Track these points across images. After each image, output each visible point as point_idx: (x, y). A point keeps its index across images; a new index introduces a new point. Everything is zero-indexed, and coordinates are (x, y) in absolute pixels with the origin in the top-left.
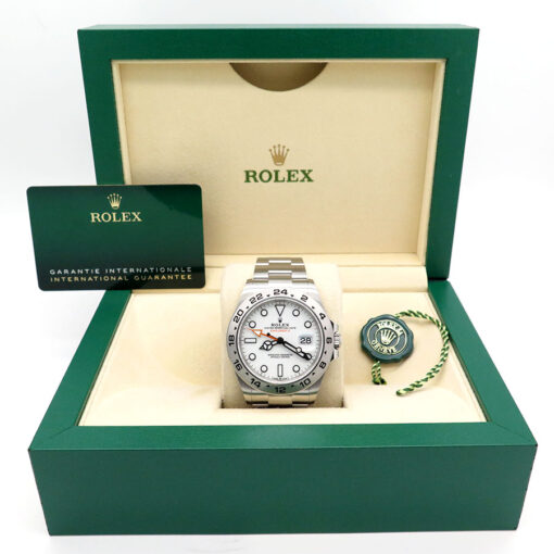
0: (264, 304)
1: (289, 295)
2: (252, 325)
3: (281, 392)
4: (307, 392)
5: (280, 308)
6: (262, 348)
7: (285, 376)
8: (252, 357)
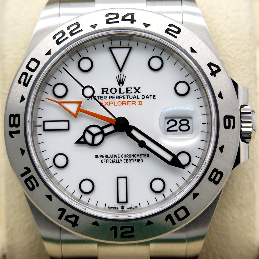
0: (86, 47)
1: (138, 25)
2: (60, 91)
3: (124, 237)
4: (182, 236)
5: (120, 54)
6: (81, 141)
7: (133, 202)
8: (60, 160)
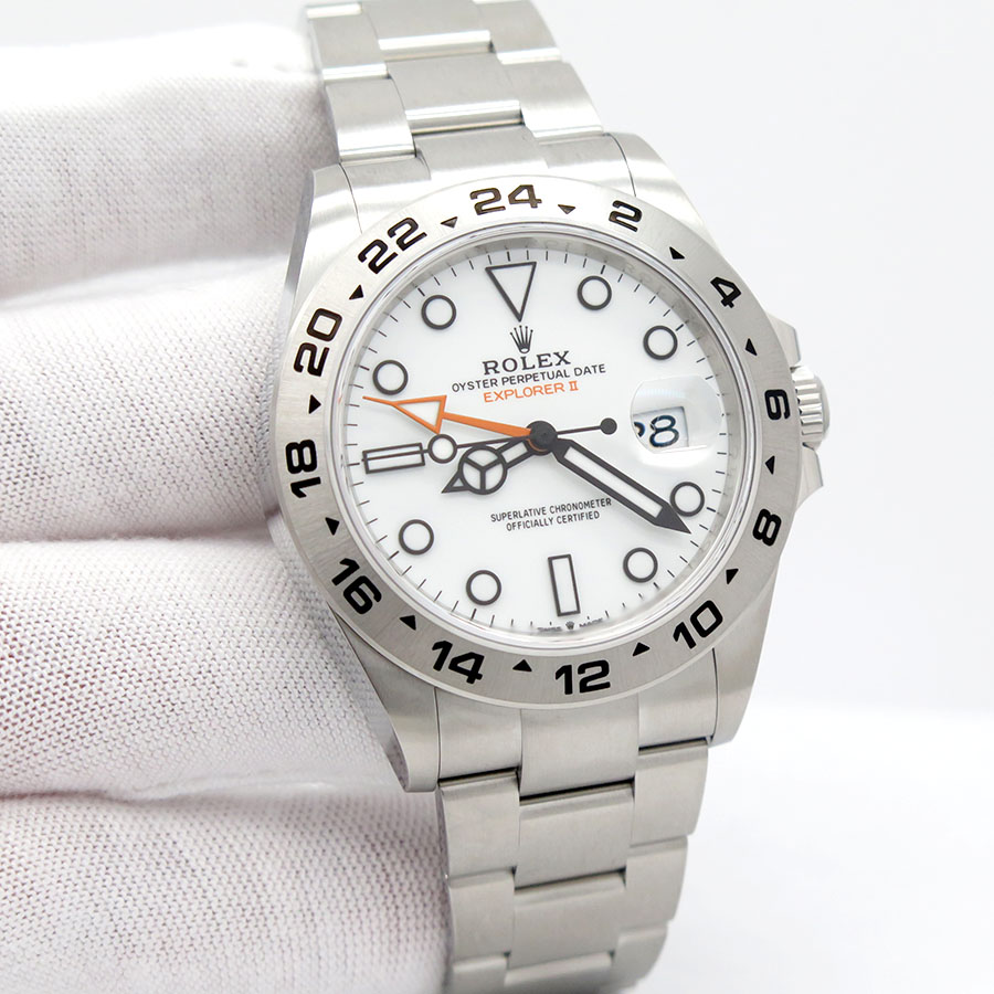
0: (432, 273)
3: (587, 689)
5: (513, 281)
6: (456, 486)
8: (415, 536)
